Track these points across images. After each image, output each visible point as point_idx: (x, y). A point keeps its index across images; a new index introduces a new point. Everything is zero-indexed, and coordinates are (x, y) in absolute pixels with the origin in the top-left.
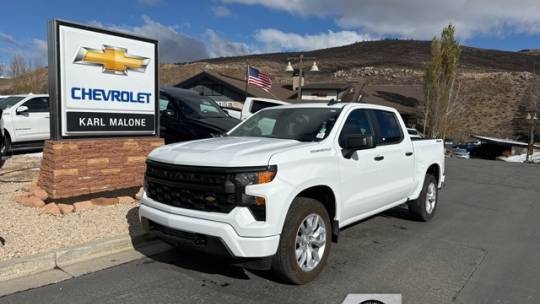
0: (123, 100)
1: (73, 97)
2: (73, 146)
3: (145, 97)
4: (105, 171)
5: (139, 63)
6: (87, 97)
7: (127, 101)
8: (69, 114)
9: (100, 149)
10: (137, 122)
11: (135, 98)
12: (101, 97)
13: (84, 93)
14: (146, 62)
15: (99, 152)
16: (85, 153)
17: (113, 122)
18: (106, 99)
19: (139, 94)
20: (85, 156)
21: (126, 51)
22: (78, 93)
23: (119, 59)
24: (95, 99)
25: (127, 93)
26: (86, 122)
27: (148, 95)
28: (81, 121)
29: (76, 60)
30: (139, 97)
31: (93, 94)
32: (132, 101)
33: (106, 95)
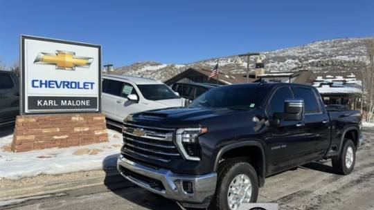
0: (72, 88)
1: (33, 86)
2: (32, 120)
3: (90, 85)
4: (56, 137)
5: (85, 61)
6: (44, 86)
7: (75, 88)
8: (29, 98)
9: (52, 121)
10: (83, 103)
11: (81, 86)
12: (55, 86)
13: (41, 84)
14: (90, 61)
15: (53, 124)
16: (41, 124)
17: (63, 103)
18: (58, 87)
19: (85, 83)
20: (41, 126)
21: (74, 54)
22: (37, 84)
23: (69, 59)
24: (50, 87)
25: (75, 83)
26: (42, 103)
27: (92, 84)
28: (39, 103)
29: (36, 61)
30: (84, 85)
31: (48, 84)
32: (79, 88)
33: (59, 84)
